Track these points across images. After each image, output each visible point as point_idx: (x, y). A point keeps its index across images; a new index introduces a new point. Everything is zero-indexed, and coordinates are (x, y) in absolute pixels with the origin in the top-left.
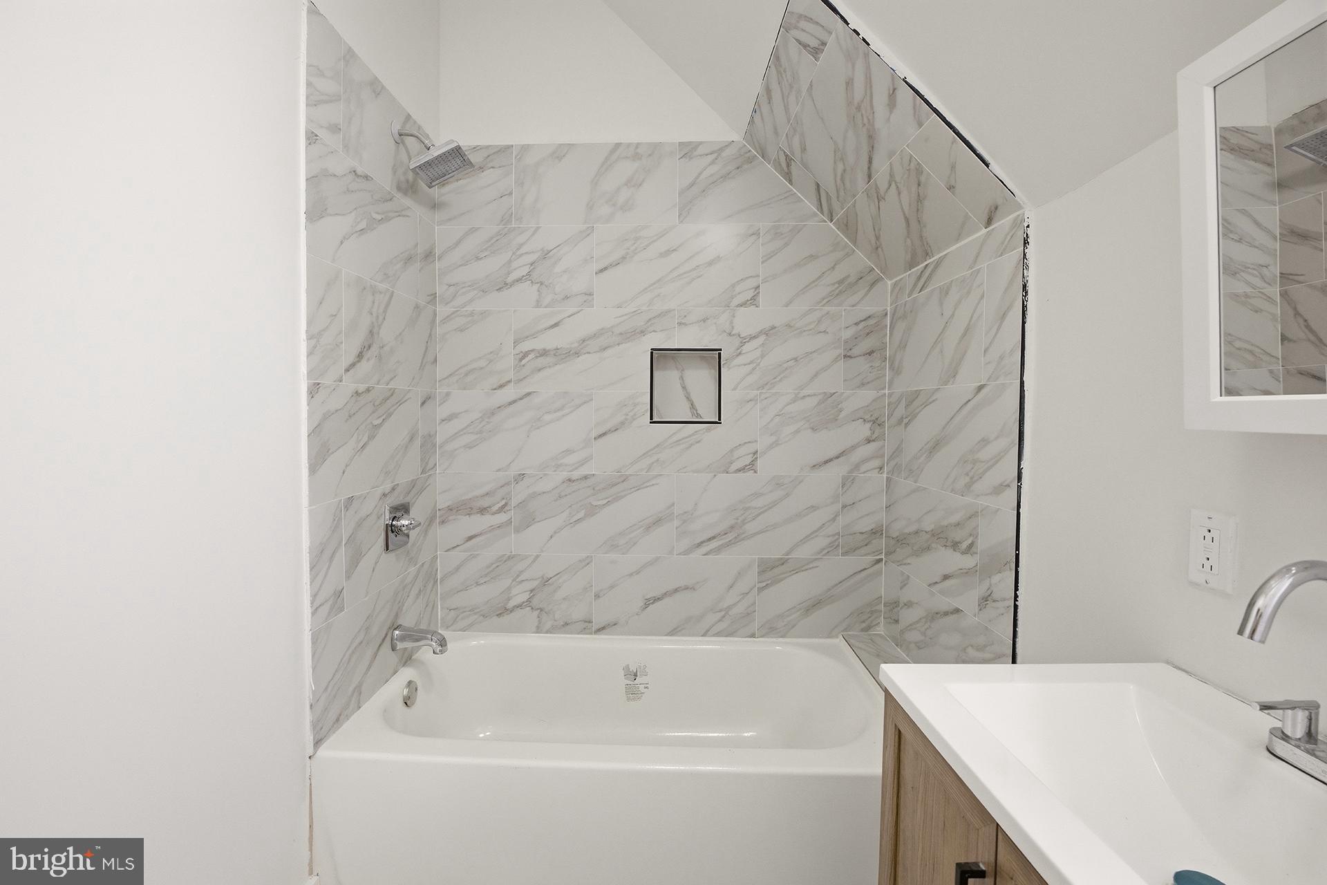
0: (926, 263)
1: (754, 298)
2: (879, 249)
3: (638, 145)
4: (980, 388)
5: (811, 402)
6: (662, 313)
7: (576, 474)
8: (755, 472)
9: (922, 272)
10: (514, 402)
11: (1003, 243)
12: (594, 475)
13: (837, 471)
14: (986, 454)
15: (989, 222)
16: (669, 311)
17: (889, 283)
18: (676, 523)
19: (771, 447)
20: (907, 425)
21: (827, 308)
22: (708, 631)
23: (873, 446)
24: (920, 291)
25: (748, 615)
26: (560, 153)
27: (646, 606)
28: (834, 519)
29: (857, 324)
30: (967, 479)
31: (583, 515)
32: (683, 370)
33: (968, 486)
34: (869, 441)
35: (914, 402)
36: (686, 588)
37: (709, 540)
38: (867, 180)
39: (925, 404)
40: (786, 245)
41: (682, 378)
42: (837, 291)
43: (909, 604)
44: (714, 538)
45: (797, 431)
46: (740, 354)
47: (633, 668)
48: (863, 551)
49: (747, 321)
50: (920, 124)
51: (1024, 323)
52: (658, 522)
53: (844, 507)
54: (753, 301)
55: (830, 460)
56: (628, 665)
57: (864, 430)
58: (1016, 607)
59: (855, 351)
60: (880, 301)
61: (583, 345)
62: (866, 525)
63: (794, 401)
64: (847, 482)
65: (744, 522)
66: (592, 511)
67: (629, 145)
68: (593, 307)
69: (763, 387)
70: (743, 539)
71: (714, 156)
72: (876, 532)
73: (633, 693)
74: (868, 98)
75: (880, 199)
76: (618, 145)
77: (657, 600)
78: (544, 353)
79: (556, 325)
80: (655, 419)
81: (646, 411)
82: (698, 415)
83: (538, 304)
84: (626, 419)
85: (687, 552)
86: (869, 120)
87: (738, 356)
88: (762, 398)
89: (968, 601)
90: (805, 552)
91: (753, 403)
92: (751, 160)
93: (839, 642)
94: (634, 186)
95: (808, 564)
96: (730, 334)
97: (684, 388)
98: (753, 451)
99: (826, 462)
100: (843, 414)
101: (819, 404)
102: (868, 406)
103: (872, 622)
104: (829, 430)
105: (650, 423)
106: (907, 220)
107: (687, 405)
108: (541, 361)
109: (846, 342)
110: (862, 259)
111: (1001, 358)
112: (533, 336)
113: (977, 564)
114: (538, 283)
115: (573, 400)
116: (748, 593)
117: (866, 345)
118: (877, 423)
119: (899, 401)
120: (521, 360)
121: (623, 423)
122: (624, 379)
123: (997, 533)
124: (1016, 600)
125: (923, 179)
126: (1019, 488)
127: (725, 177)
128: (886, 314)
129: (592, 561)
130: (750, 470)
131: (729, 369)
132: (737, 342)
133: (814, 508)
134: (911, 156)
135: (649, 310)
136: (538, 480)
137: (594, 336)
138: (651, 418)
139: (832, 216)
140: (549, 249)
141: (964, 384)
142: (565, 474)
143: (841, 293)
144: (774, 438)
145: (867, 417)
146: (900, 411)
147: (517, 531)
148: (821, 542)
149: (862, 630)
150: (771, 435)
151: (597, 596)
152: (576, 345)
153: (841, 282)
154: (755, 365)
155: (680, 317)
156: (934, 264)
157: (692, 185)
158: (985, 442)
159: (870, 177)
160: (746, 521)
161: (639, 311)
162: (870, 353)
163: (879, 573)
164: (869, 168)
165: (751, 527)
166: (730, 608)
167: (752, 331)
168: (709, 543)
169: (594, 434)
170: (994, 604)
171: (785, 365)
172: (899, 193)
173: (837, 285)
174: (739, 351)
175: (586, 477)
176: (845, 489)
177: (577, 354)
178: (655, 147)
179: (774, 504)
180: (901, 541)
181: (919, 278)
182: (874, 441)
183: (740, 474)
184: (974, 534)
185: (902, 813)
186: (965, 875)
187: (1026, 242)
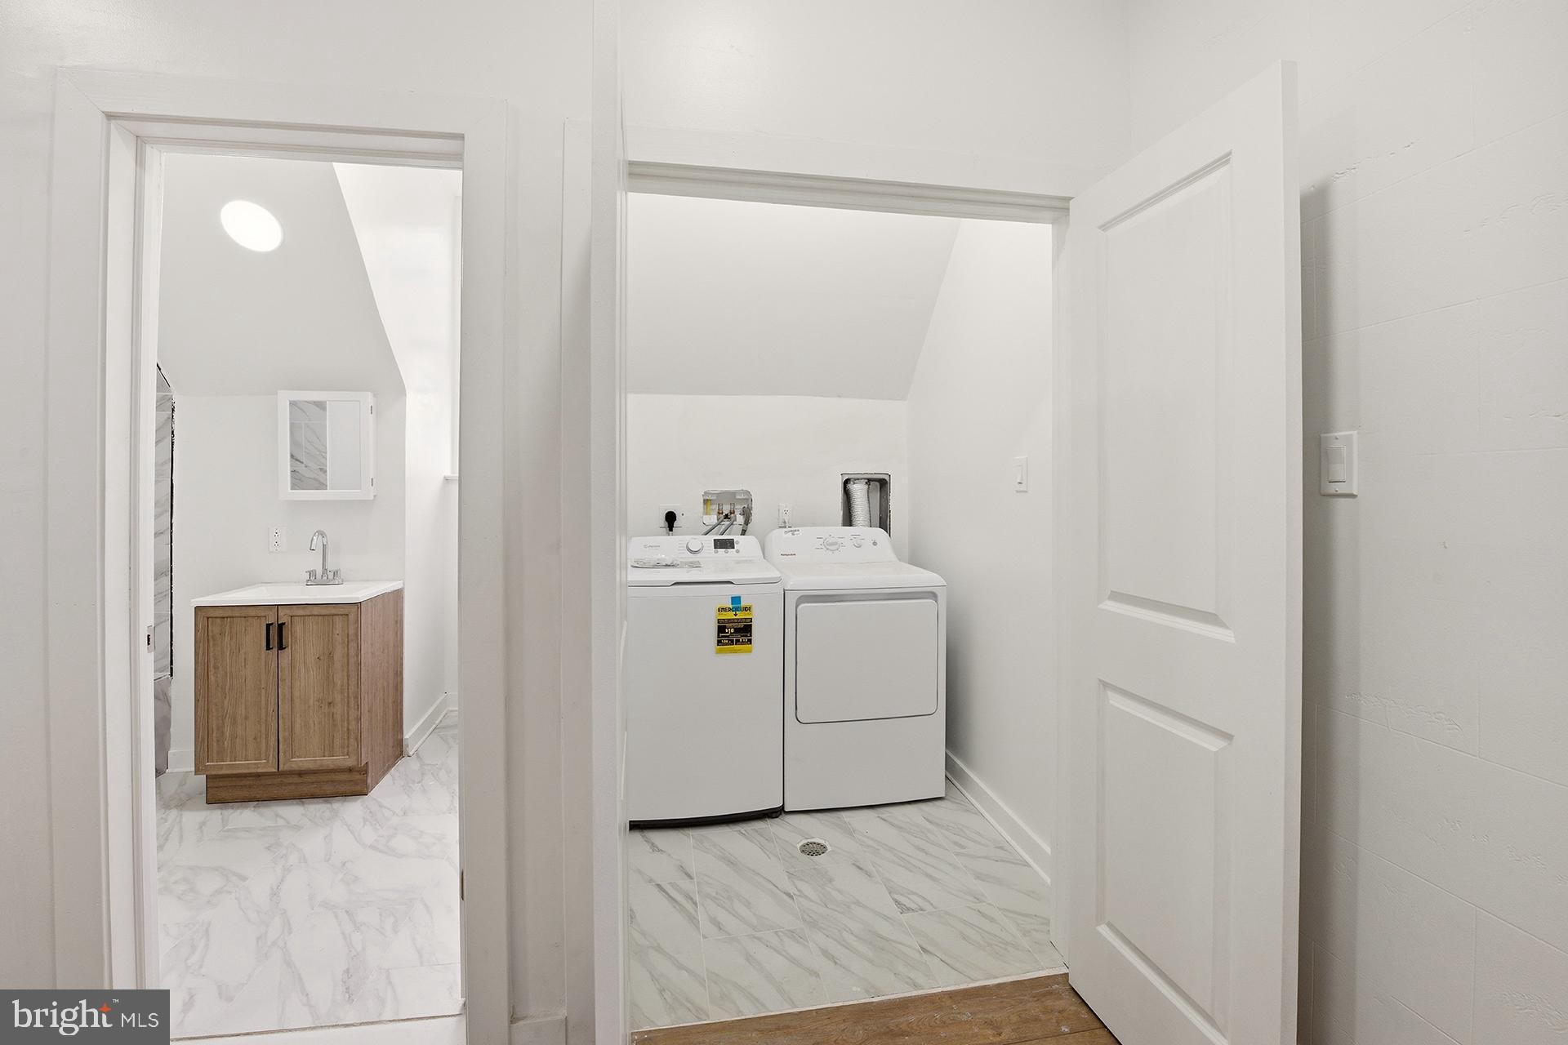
185: (211, 649)
186: (268, 626)
187: (173, 410)
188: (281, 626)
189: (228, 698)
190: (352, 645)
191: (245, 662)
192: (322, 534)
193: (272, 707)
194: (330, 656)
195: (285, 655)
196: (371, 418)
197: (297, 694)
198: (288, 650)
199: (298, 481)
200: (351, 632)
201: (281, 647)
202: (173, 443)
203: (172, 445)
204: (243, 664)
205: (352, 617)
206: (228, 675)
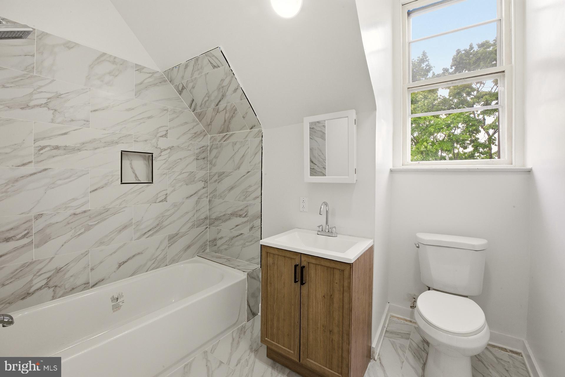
0: (227, 133)
1: (166, 135)
2: (210, 126)
3: (115, 58)
4: (248, 172)
5: (185, 175)
6: (126, 135)
7: (78, 211)
8: (167, 202)
9: (225, 136)
10: (35, 174)
11: (255, 135)
12: (90, 210)
13: (195, 198)
14: (251, 190)
15: (251, 128)
16: (130, 135)
17: (209, 136)
18: (133, 227)
19: (172, 192)
20: (219, 182)
21: (191, 142)
22: (148, 269)
23: (205, 189)
24: (224, 141)
25: (165, 257)
26: (69, 45)
27: (120, 266)
28: (193, 216)
29: (200, 148)
30: (244, 197)
31: (84, 230)
32: (131, 161)
33: (245, 199)
34: (204, 188)
35: (221, 175)
36: (139, 254)
37: (149, 231)
38: (216, 106)
39: (227, 176)
40: (178, 116)
41: (131, 164)
42: (194, 136)
43: (221, 238)
44: (150, 230)
45: (181, 186)
46: (161, 155)
47: (116, 296)
48: (202, 225)
49: (163, 143)
50: (241, 100)
51: (262, 157)
52: (125, 227)
53: (197, 211)
54: (165, 136)
55: (192, 195)
56: (113, 296)
57: (202, 184)
58: (261, 227)
59: (199, 158)
60: (206, 141)
61: (83, 146)
62: (203, 217)
63: (180, 174)
64: (197, 202)
65: (162, 222)
66: (89, 228)
67: (111, 56)
68: (89, 128)
69: (169, 169)
70: (162, 228)
71: (150, 75)
72: (206, 218)
73: (116, 308)
74: (228, 86)
75: (218, 112)
76: (104, 54)
77: (124, 262)
78: (57, 148)
79: (65, 134)
80: (123, 182)
81: (119, 178)
82: (139, 180)
83: (53, 121)
84: (108, 182)
85: (139, 238)
86: (225, 91)
87: (159, 156)
88: (169, 173)
89: (246, 230)
90: (183, 230)
91: (165, 175)
92: (165, 81)
93: (197, 258)
94: (113, 75)
95: (185, 233)
96: (156, 147)
97: (132, 168)
98: (166, 193)
99: (191, 196)
100: (196, 179)
101: (189, 175)
102: (203, 176)
103: (205, 248)
104: (192, 185)
105: (121, 184)
106: (225, 121)
107: (134, 176)
108: (55, 152)
109: (197, 154)
110: (201, 127)
111: (255, 165)
112: (50, 138)
113: (248, 220)
114: (53, 110)
115: (77, 173)
116: (164, 249)
117: (203, 156)
118: (206, 182)
119: (215, 175)
120: (40, 150)
121: (106, 184)
122: (107, 163)
123: (254, 210)
124: (261, 225)
125: (236, 112)
126: (261, 197)
127: (155, 85)
128: (208, 146)
129: (89, 253)
130: (165, 201)
131: (156, 161)
132: (159, 151)
133: (187, 213)
134: (235, 106)
135: (120, 133)
136: (53, 216)
137: (90, 142)
138: (121, 182)
139: (194, 110)
140: (62, 93)
141: (243, 170)
142: (72, 212)
143: (195, 137)
144: (173, 189)
145: (203, 180)
146: (216, 177)
147: (37, 246)
148: (189, 225)
149: (203, 252)
150: (173, 187)
151: (92, 269)
152: (78, 145)
153: (195, 133)
154: (166, 160)
155: (135, 138)
156: (229, 135)
157: (141, 83)
158: (250, 186)
159: (217, 105)
160: (163, 221)
161: (115, 133)
162: (204, 159)
163: (207, 232)
164: (218, 103)
165: (165, 223)
166: (157, 257)
167: (166, 147)
168: (148, 232)
169: (89, 190)
170: (254, 228)
171: (177, 161)
172: (226, 113)
173: (194, 134)
174: (160, 155)
175: (85, 212)
176: (197, 205)
177: (79, 150)
178: (124, 62)
179: (174, 213)
180: (217, 219)
181: (224, 137)
182: (205, 188)
183: (161, 203)
184: (247, 212)
185: (269, 272)
186: (296, 266)
187: (262, 137)
188: (303, 268)
189: (275, 303)
190: (346, 294)
191: (284, 284)
192: (326, 204)
193: (297, 319)
194: (331, 297)
195: (305, 288)
196: (355, 126)
197: (311, 316)
198: (306, 285)
199: (313, 172)
200: (346, 284)
201: (302, 283)
202: (262, 152)
203: (262, 154)
204: (283, 286)
205: (346, 273)
206: (276, 289)
